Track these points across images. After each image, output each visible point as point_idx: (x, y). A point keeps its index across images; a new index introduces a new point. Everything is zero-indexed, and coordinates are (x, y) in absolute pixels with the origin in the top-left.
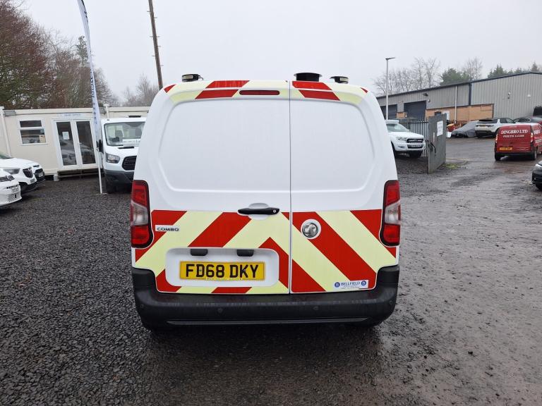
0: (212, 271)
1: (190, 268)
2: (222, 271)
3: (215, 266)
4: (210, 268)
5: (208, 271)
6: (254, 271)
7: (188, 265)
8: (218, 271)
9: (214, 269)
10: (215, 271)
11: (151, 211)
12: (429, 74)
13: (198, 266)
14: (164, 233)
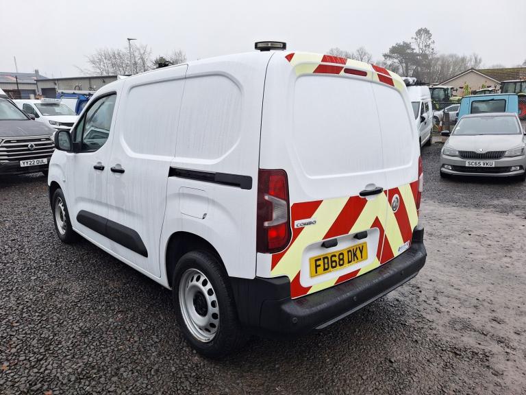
0: (335, 261)
1: (318, 263)
2: (343, 259)
3: (337, 255)
4: (334, 259)
5: (332, 262)
6: (361, 252)
7: (316, 261)
8: (340, 260)
9: (336, 259)
10: (338, 261)
11: (291, 205)
12: (142, 59)
13: (324, 258)
14: (302, 229)
